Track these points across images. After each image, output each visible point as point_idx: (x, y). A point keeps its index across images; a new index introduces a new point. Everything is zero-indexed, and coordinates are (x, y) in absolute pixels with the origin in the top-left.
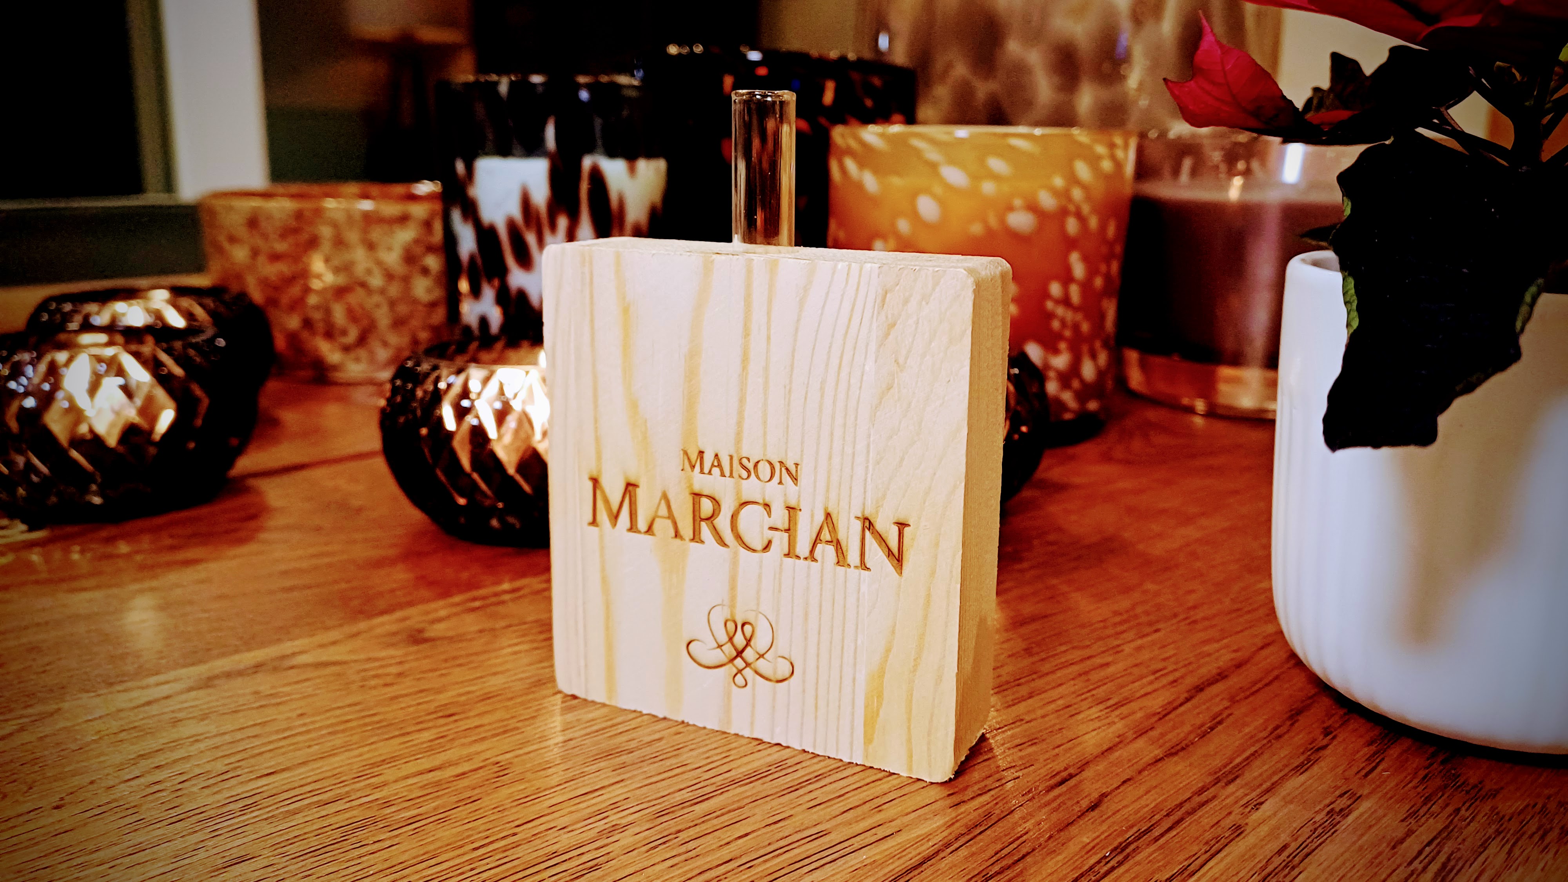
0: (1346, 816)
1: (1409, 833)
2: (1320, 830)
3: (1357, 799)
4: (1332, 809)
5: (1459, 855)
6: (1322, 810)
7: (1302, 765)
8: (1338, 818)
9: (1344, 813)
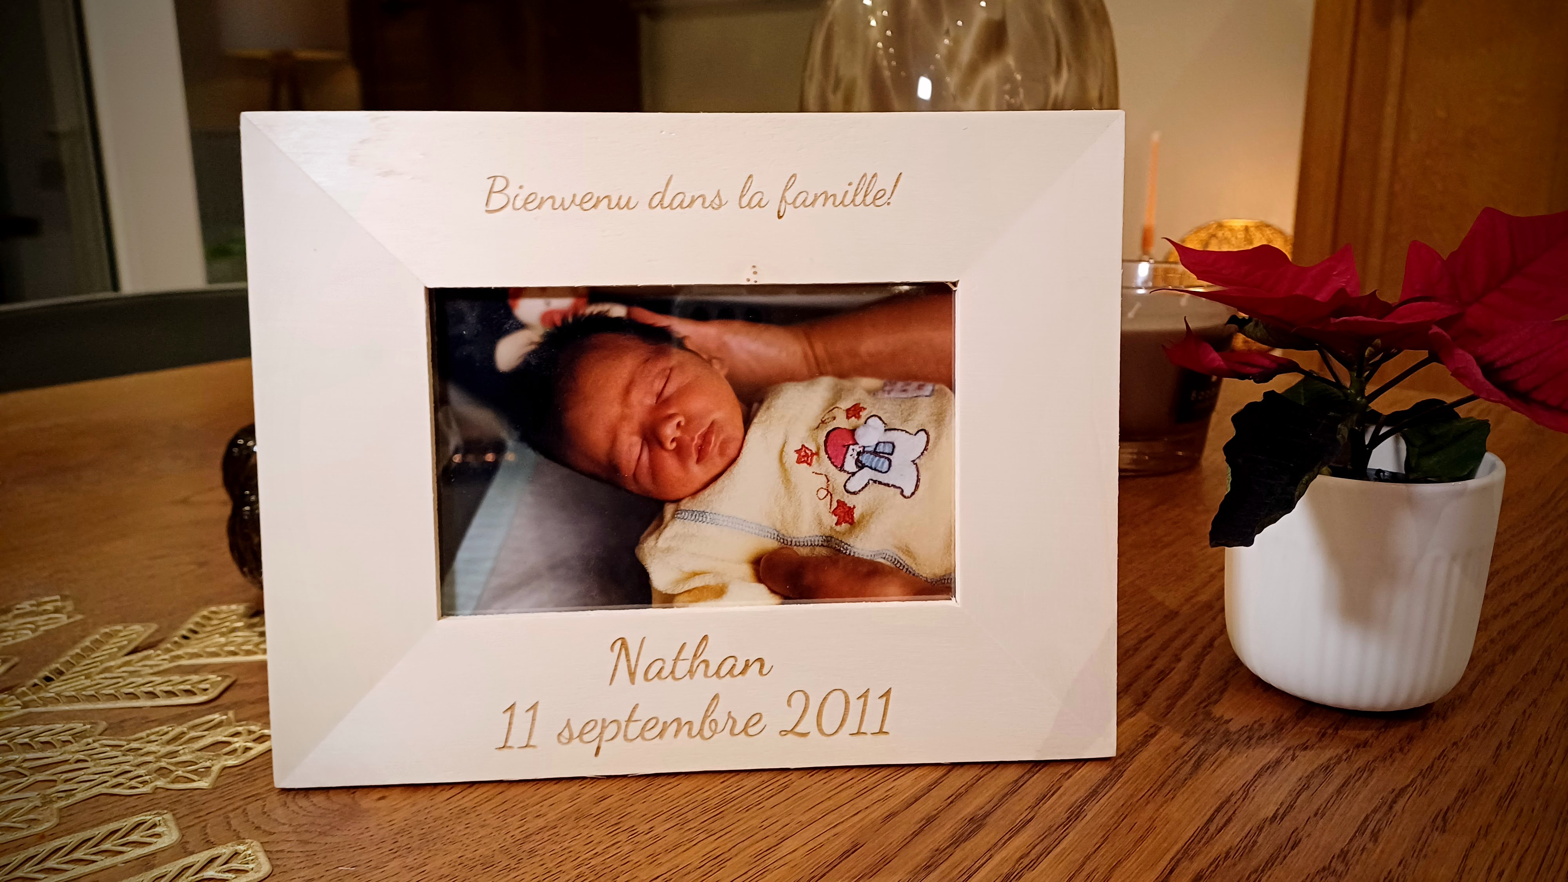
0: (1153, 738)
1: (1184, 743)
2: (1140, 745)
3: (1160, 728)
4: (1147, 735)
5: (1207, 753)
6: (1142, 735)
7: (1132, 713)
8: (1150, 739)
9: (1153, 735)
